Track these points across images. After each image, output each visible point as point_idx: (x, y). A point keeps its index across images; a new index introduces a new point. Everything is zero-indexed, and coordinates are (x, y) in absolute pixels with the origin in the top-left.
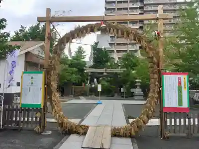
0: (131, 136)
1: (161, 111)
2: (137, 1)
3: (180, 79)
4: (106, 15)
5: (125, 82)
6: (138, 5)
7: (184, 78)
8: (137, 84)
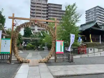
0: (45, 62)
1: (55, 54)
3: (61, 43)
4: (30, 18)
5: (40, 44)
7: (62, 42)
8: (45, 45)
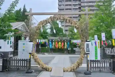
2: (77, 1)
6: (77, 3)
